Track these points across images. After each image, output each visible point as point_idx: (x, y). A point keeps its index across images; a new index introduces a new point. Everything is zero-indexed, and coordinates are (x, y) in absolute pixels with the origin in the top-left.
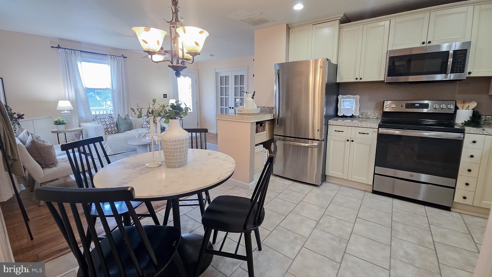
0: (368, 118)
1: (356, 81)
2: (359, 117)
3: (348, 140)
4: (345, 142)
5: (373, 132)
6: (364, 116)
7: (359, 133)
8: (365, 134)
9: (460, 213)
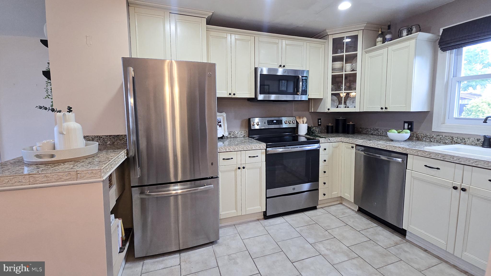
0: (236, 137)
1: (230, 96)
2: (227, 137)
3: (239, 168)
4: (236, 170)
5: (262, 153)
6: (232, 136)
7: (250, 157)
8: (255, 157)
9: (322, 208)
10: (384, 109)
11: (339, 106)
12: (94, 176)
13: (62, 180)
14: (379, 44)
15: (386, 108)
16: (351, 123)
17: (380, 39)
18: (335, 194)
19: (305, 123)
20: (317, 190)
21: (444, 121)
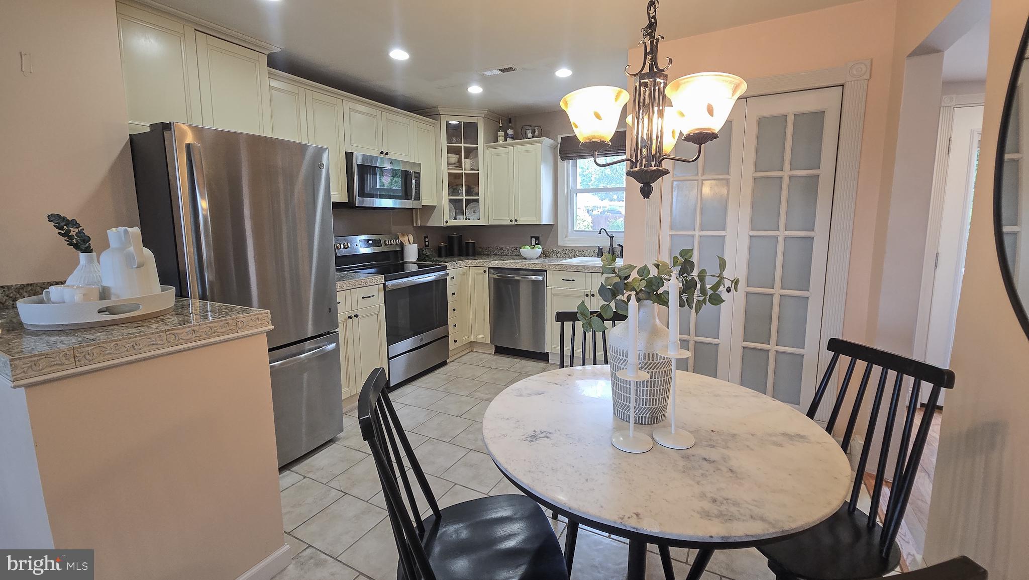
3: (350, 317)
4: (345, 321)
5: (379, 290)
7: (363, 298)
8: (370, 297)
9: (452, 361)
10: (514, 221)
11: (458, 217)
12: (261, 324)
13: (216, 334)
14: (501, 140)
15: (516, 221)
16: (470, 241)
17: (501, 133)
18: (466, 339)
19: (411, 242)
20: (447, 336)
21: (567, 234)
